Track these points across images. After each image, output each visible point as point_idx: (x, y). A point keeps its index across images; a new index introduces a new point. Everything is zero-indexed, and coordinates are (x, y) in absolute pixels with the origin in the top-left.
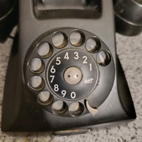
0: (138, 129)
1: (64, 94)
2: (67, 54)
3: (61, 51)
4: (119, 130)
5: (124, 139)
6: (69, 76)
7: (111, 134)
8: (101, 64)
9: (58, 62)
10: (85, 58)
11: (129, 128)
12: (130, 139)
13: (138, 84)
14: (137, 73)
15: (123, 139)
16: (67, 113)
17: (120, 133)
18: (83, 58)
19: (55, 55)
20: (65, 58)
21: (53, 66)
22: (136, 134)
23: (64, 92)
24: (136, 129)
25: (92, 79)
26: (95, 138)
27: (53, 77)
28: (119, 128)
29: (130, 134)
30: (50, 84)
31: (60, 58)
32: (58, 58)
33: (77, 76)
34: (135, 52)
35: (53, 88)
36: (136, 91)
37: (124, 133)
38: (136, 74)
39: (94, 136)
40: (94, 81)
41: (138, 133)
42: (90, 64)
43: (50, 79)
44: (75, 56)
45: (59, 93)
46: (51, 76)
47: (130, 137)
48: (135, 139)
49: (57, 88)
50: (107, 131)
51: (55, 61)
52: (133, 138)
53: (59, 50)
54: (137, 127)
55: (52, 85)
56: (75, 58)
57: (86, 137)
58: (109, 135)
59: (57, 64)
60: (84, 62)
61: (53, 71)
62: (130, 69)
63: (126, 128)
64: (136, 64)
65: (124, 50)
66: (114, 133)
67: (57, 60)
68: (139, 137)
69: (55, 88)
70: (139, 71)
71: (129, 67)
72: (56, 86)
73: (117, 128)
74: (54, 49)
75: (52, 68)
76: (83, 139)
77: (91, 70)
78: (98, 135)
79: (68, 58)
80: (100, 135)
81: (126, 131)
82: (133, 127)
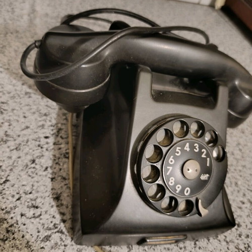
0: (230, 243)
1: (178, 190)
2: (188, 145)
3: (181, 141)
4: (209, 243)
6: (188, 170)
7: (200, 248)
9: (178, 153)
10: (204, 152)
11: (220, 241)
16: (175, 211)
17: (210, 247)
19: (175, 144)
20: (185, 149)
21: (172, 157)
22: (228, 249)
23: (179, 187)
24: (227, 242)
27: (171, 168)
28: (209, 240)
29: (222, 249)
31: (180, 148)
32: (178, 148)
33: (196, 170)
37: (215, 247)
40: (209, 178)
41: (230, 248)
42: (208, 159)
44: (195, 147)
46: (168, 167)
49: (173, 181)
50: (195, 244)
51: (175, 151)
54: (228, 240)
56: (195, 150)
57: (172, 250)
58: (197, 249)
59: (176, 154)
60: (203, 156)
61: (172, 161)
63: (216, 240)
66: (204, 246)
67: (177, 150)
69: (171, 181)
73: (206, 240)
74: (174, 137)
75: (171, 159)
77: (208, 165)
78: (185, 247)
79: (188, 149)
80: (187, 248)
81: (216, 244)
82: (225, 240)
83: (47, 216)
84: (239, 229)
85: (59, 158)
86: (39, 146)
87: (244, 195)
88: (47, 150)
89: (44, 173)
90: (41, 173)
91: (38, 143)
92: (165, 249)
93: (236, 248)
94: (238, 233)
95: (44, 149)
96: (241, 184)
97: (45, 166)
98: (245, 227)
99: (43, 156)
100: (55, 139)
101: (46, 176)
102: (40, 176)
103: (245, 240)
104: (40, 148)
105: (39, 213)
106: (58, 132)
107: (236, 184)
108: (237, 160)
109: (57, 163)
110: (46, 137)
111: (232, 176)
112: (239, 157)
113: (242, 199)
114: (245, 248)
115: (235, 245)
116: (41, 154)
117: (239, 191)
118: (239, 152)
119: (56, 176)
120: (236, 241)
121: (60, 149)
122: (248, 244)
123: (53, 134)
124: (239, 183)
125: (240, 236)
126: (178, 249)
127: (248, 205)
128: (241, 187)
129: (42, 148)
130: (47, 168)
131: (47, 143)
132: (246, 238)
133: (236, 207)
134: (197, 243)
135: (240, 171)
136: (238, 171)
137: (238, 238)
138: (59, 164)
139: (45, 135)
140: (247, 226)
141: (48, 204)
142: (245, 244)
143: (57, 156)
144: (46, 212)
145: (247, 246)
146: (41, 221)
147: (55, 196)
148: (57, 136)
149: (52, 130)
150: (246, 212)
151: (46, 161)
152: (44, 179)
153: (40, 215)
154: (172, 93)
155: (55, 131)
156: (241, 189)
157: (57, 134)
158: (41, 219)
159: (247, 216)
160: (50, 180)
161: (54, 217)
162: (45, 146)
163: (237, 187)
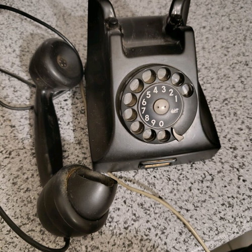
0: (225, 164)
1: (154, 124)
2: (156, 88)
3: (150, 86)
4: (205, 165)
5: (210, 173)
6: (158, 107)
7: (196, 169)
8: (185, 96)
9: (148, 96)
11: (215, 162)
12: (216, 173)
13: (225, 117)
14: (224, 104)
15: (208, 173)
16: (156, 140)
17: (206, 168)
18: (170, 91)
19: (145, 89)
20: (154, 92)
21: (144, 100)
22: (223, 168)
23: (153, 122)
24: (222, 163)
25: (177, 109)
26: (180, 172)
27: (144, 108)
28: (204, 162)
29: (217, 168)
30: (142, 114)
31: (150, 92)
32: (148, 92)
33: (165, 107)
34: (222, 80)
35: (144, 118)
36: (222, 124)
37: (210, 168)
38: (224, 106)
39: (179, 170)
40: (179, 111)
41: (225, 167)
42: (176, 96)
43: (142, 110)
44: (162, 89)
45: (149, 122)
46: (142, 108)
47: (216, 171)
48: (222, 173)
49: (148, 118)
50: (192, 166)
51: (146, 95)
52: (219, 172)
53: (149, 85)
54: (223, 161)
55: (144, 116)
56: (163, 91)
57: (171, 171)
58: (193, 170)
59: (147, 97)
60: (171, 95)
61: (144, 103)
62: (216, 100)
63: (211, 162)
64: (223, 94)
65: (209, 78)
66: (200, 167)
67: (147, 94)
68: (226, 171)
69: (146, 118)
70: (226, 102)
71: (215, 98)
72: (147, 117)
73: (202, 163)
74: (145, 84)
75: (143, 101)
76: (168, 173)
77: (176, 101)
78: (182, 169)
79: (156, 92)
80: (184, 169)
81: (212, 165)
82: (220, 161)
83: (73, 156)
84: (235, 151)
85: (77, 115)
86: (61, 107)
87: (243, 122)
88: (67, 110)
89: (67, 127)
90: (65, 127)
91: (60, 106)
92: (165, 171)
93: (231, 167)
94: (234, 154)
95: (65, 110)
96: (241, 114)
97: (67, 122)
98: (241, 149)
99: (65, 114)
100: (72, 100)
101: (69, 129)
102: (65, 129)
103: (241, 160)
104: (62, 109)
105: (67, 155)
106: (74, 95)
107: (235, 114)
108: (238, 92)
109: (76, 118)
110: (66, 100)
111: (231, 107)
112: (240, 89)
113: (240, 126)
114: (240, 166)
115: (230, 164)
116: (63, 114)
117: (237, 120)
118: (241, 84)
119: (76, 128)
120: (232, 161)
121: (77, 107)
122: (243, 163)
123: (70, 97)
124: (239, 113)
125: (235, 157)
126: (177, 170)
127: (246, 131)
128: (240, 116)
129: (63, 109)
130: (69, 123)
131: (67, 104)
132: (241, 158)
133: (233, 134)
134: (193, 165)
135: (240, 102)
136: (238, 102)
137: (233, 159)
138: (78, 119)
139: (64, 99)
140: (243, 148)
141: (72, 148)
142: (240, 163)
143: (75, 113)
144: (72, 154)
145: (241, 164)
146: (69, 160)
147: (77, 142)
148: (74, 98)
149: (69, 94)
150: (244, 137)
151: (68, 118)
152: (68, 131)
153: (68, 156)
154: (142, 48)
155: (71, 94)
156: (240, 118)
157: (73, 96)
158: (69, 159)
159: (245, 140)
160: (72, 131)
161: (78, 156)
162: (66, 107)
163: (236, 116)
